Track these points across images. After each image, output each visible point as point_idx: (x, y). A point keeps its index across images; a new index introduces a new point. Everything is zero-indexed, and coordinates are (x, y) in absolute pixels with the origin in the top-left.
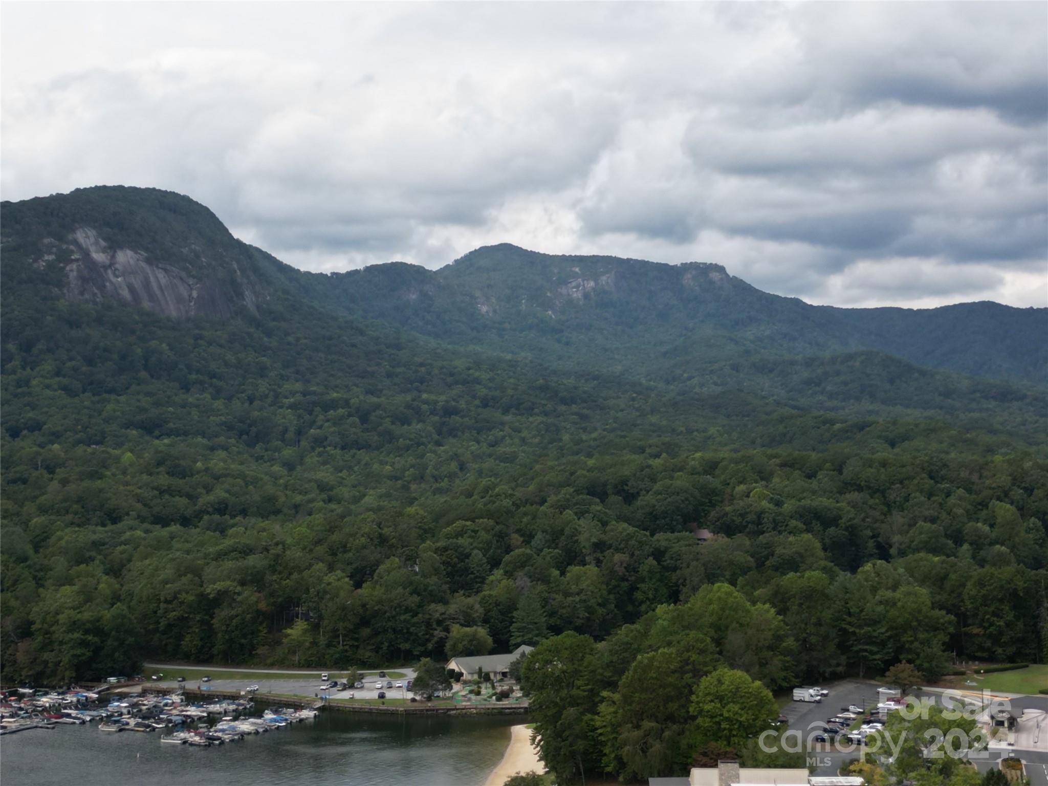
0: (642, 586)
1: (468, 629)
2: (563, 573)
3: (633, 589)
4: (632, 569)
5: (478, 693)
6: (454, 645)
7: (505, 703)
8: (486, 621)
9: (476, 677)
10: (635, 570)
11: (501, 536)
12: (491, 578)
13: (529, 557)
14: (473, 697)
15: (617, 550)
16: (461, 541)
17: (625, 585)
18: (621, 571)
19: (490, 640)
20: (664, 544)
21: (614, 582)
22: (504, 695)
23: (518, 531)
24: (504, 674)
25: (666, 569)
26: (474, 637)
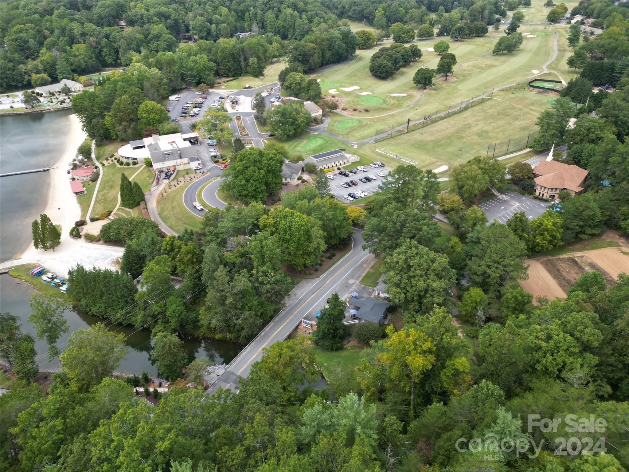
0: (104, 50)
1: (38, 75)
2: (71, 48)
3: (101, 51)
4: (98, 43)
5: (52, 102)
6: (35, 82)
7: (64, 105)
8: (45, 70)
9: (48, 94)
10: (100, 44)
11: (39, 32)
12: (41, 51)
13: (55, 42)
14: (50, 104)
15: (91, 36)
16: (21, 35)
17: (97, 50)
18: (94, 44)
19: (49, 79)
20: (108, 32)
21: (93, 49)
22: (62, 102)
23: (46, 29)
24: (60, 92)
25: (112, 42)
26: (43, 79)
